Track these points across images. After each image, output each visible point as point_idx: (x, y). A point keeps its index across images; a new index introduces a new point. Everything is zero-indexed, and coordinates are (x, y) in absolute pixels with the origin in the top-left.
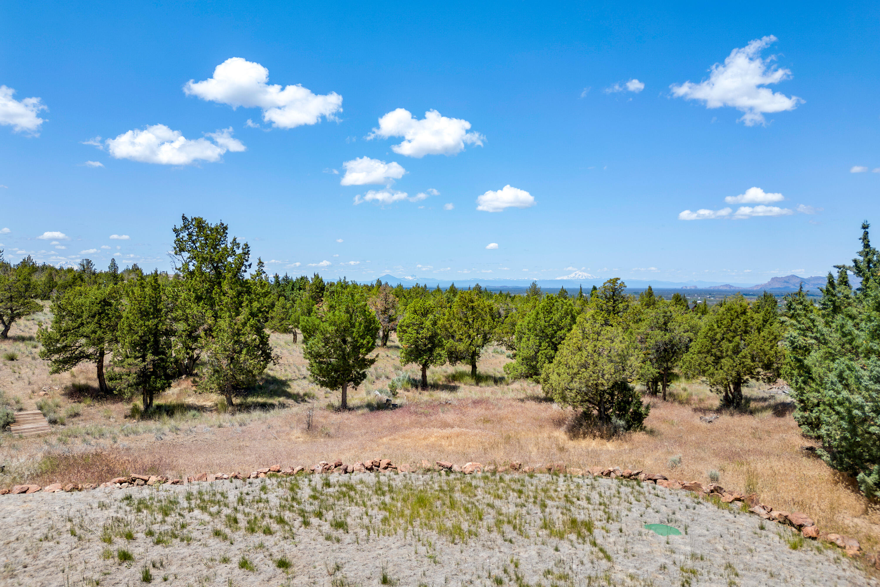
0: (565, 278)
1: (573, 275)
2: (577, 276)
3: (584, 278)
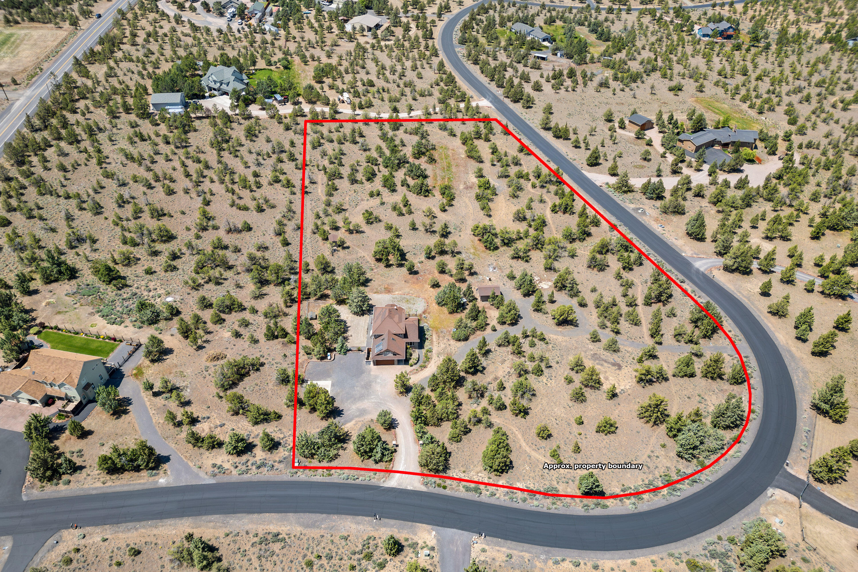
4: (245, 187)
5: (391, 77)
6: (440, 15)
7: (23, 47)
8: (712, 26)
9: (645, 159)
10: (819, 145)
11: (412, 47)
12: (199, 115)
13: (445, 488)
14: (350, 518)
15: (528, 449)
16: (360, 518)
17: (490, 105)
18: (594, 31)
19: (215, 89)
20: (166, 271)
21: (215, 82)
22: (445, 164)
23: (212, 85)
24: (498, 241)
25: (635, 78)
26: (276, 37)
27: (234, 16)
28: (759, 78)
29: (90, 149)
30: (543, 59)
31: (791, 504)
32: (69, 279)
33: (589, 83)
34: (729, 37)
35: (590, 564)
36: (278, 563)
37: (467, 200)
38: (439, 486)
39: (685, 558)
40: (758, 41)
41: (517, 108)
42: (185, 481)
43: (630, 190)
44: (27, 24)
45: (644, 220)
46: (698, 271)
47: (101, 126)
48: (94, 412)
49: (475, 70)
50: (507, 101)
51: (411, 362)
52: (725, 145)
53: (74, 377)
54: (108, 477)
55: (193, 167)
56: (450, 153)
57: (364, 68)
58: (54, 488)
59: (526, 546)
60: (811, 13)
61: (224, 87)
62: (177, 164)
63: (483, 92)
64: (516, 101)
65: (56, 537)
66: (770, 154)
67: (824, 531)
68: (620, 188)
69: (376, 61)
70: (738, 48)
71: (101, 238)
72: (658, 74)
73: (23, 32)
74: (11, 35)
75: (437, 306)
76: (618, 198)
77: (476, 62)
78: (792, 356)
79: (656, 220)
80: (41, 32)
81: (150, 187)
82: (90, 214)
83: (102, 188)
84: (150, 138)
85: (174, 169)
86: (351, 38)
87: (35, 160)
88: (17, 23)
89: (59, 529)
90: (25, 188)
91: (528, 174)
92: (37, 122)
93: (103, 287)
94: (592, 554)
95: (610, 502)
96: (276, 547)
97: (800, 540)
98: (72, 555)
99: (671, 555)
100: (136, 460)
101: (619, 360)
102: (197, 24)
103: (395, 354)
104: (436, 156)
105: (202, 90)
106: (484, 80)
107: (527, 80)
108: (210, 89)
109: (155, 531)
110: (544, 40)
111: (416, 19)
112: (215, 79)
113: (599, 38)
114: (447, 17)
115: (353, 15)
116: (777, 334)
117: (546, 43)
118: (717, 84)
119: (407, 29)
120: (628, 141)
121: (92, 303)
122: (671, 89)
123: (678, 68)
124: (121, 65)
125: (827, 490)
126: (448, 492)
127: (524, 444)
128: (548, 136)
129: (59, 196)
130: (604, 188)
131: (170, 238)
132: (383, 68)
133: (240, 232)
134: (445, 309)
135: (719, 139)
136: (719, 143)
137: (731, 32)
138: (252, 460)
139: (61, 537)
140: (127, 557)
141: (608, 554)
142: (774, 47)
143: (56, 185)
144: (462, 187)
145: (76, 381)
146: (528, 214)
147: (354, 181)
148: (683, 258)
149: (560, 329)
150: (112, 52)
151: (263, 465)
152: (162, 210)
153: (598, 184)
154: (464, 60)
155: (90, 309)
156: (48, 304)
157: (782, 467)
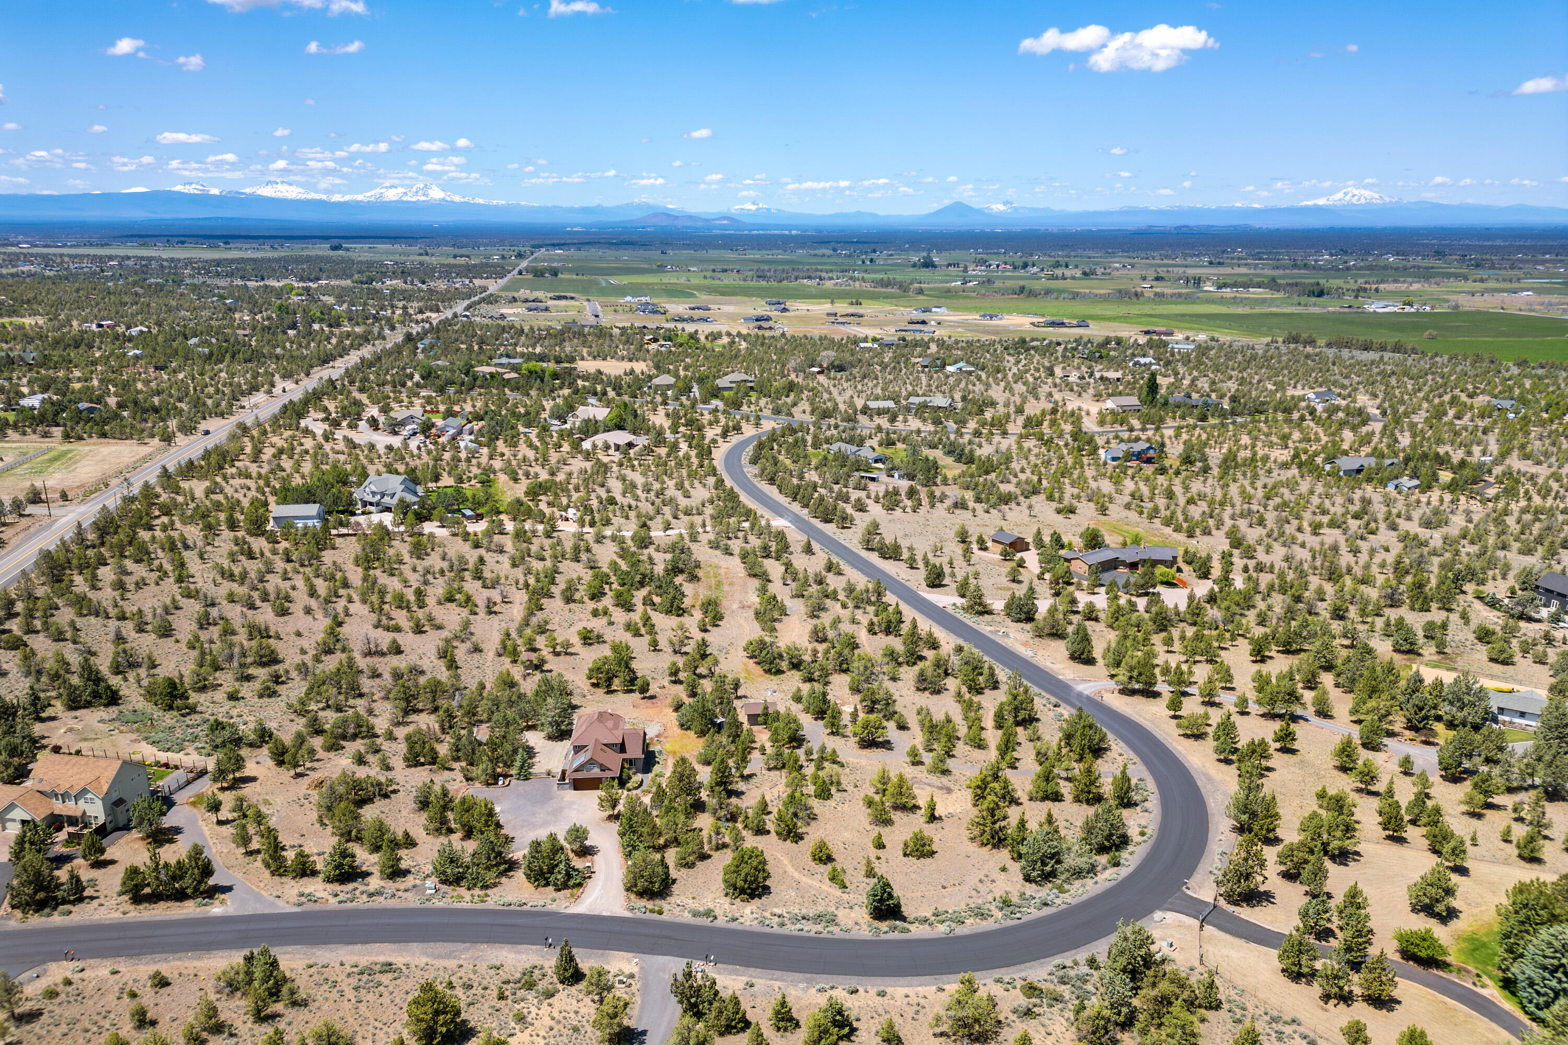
0: (1321, 202)
1: (1340, 195)
2: (1348, 198)
3: (1363, 201)
4: (400, 607)
5: (643, 496)
6: (725, 435)
7: (84, 462)
8: (1124, 447)
9: (1014, 581)
10: (1272, 566)
11: (680, 465)
12: (344, 531)
13: (660, 913)
14: (507, 947)
15: (796, 875)
16: (523, 947)
17: (788, 524)
18: (949, 453)
19: (371, 504)
20: (261, 696)
21: (374, 494)
22: (713, 582)
23: (369, 498)
24: (784, 665)
25: (1006, 499)
26: (473, 454)
27: (414, 434)
28: (1191, 501)
29: (168, 567)
30: (873, 479)
31: (1189, 927)
32: (106, 706)
33: (938, 504)
34: (1149, 461)
35: (873, 991)
36: (386, 994)
37: (742, 621)
38: (652, 911)
39: (1019, 984)
40: (1192, 463)
41: (830, 529)
42: (252, 908)
43: (986, 611)
44: (95, 439)
45: (1008, 643)
46: (1080, 695)
47: (190, 543)
48: (122, 841)
49: (772, 491)
50: (817, 523)
51: (629, 785)
52: (1133, 566)
53: (103, 781)
54: (132, 907)
55: (322, 586)
56: (722, 571)
57: (603, 486)
58: (44, 919)
59: (778, 973)
60: (1274, 439)
61: (387, 500)
62: (299, 582)
63: (779, 511)
64: (827, 521)
65: (38, 969)
66: (1200, 578)
67: (1233, 954)
68: (972, 607)
69: (623, 479)
70: (1163, 471)
71: (165, 663)
72: (1042, 497)
73: (87, 448)
74: (69, 451)
75: (679, 731)
76: (970, 620)
77: (772, 481)
78: (1209, 779)
79: (1025, 644)
80: (114, 448)
81: (252, 607)
82: (153, 636)
83: (177, 608)
84: (262, 554)
85: (294, 588)
86: (588, 456)
87: (78, 579)
88: (80, 438)
89: (44, 962)
90: (57, 608)
91: (835, 592)
92: (91, 537)
93: (157, 713)
94: (879, 980)
95: (913, 928)
96: (386, 979)
97: (1196, 963)
98: (60, 988)
99: (999, 981)
100: (182, 878)
101: (949, 784)
102: (357, 441)
103: (603, 768)
104: (700, 573)
105: (352, 503)
106: (783, 500)
107: (846, 500)
108: (365, 504)
109: (198, 964)
110: (876, 461)
111: (690, 439)
112: (374, 489)
113: (958, 460)
114: (735, 439)
115: (596, 432)
116: (1190, 758)
117: (880, 465)
118: (1128, 507)
119: (675, 447)
120: (992, 563)
121: (138, 730)
122: (1059, 512)
123: (1069, 490)
124: (231, 481)
125: (1245, 913)
126: (665, 917)
127: (790, 869)
128: (873, 558)
129: (108, 617)
130: (950, 609)
131: (275, 661)
132: (634, 486)
133: (383, 654)
134: (691, 733)
135: (1122, 558)
136: (1123, 563)
137: (1151, 453)
138: (362, 888)
139: (45, 971)
140: (148, 989)
141: (902, 980)
142: (1216, 471)
143: (107, 604)
144: (735, 606)
145: (105, 788)
146: (831, 634)
147: (569, 600)
148: (1059, 681)
149: (866, 752)
150: (221, 468)
151: (379, 893)
152: (267, 629)
153: (941, 605)
154: (756, 481)
155: (134, 736)
156: (71, 730)
157: (1179, 889)
